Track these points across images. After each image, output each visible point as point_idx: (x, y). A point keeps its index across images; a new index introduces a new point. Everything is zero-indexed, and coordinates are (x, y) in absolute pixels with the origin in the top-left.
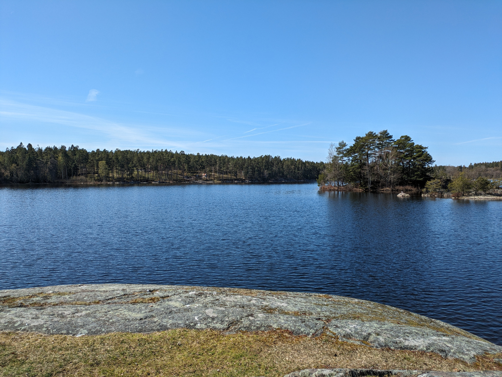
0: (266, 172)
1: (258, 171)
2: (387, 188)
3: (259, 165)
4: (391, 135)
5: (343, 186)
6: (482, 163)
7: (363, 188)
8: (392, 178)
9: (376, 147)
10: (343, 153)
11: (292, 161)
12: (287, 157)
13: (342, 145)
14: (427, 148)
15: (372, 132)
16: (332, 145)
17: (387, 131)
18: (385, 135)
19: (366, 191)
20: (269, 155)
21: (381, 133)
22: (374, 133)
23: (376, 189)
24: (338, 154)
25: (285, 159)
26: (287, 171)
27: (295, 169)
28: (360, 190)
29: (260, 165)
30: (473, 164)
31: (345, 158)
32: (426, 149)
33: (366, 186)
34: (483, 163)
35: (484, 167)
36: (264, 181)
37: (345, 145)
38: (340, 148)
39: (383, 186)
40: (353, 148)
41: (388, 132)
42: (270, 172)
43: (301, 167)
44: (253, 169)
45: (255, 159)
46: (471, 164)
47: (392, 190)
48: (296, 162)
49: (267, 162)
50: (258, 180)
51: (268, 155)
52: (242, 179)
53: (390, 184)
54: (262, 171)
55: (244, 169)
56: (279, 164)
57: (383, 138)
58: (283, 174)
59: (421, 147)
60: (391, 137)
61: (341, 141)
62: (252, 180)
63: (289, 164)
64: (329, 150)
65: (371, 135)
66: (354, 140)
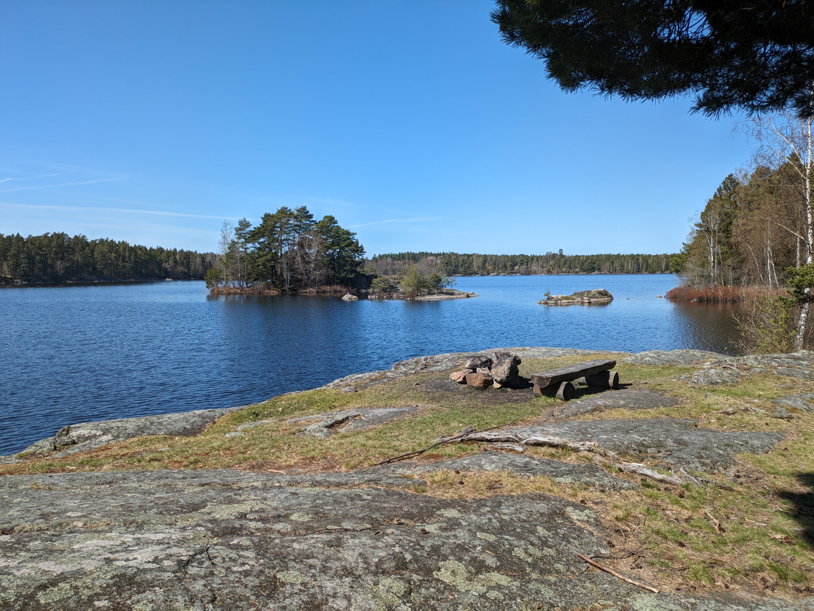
0: (59, 265)
1: (41, 262)
2: (311, 289)
3: (42, 251)
4: (312, 214)
5: (247, 287)
6: (387, 254)
7: (279, 290)
8: (317, 274)
9: (293, 230)
10: (244, 238)
11: (112, 245)
12: (99, 238)
13: (244, 224)
14: (355, 234)
15: (286, 208)
16: (226, 224)
17: (305, 207)
18: (304, 213)
19: (283, 293)
20: (63, 233)
21: (298, 211)
22: (288, 209)
23: (295, 290)
24: (237, 238)
25: (96, 240)
26: (102, 263)
27: (117, 259)
28: (274, 292)
29: (44, 251)
30: (377, 256)
31: (249, 245)
32: (355, 236)
33: (283, 287)
34: (389, 254)
35: (389, 260)
36: (56, 281)
37: (248, 225)
38: (240, 229)
39: (306, 286)
40: (261, 230)
41: (308, 209)
42: (68, 265)
43: (130, 257)
44: (30, 258)
45: (32, 240)
46: (375, 255)
47: (318, 292)
48: (117, 247)
49: (60, 246)
50: (43, 280)
51: (61, 232)
52: (5, 277)
53: (314, 283)
54: (49, 261)
55: (8, 258)
56: (86, 250)
57: (301, 218)
58: (94, 268)
59: (348, 233)
60: (311, 216)
61: (241, 218)
62: (30, 281)
63: (106, 250)
64: (222, 230)
65: (284, 212)
66: (262, 218)
